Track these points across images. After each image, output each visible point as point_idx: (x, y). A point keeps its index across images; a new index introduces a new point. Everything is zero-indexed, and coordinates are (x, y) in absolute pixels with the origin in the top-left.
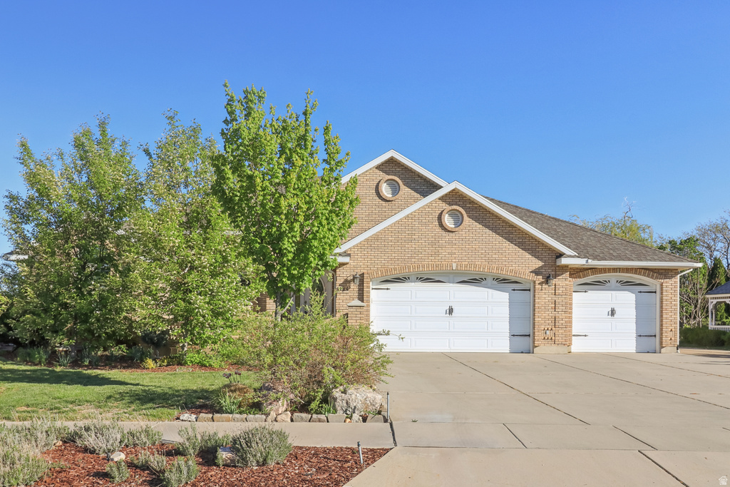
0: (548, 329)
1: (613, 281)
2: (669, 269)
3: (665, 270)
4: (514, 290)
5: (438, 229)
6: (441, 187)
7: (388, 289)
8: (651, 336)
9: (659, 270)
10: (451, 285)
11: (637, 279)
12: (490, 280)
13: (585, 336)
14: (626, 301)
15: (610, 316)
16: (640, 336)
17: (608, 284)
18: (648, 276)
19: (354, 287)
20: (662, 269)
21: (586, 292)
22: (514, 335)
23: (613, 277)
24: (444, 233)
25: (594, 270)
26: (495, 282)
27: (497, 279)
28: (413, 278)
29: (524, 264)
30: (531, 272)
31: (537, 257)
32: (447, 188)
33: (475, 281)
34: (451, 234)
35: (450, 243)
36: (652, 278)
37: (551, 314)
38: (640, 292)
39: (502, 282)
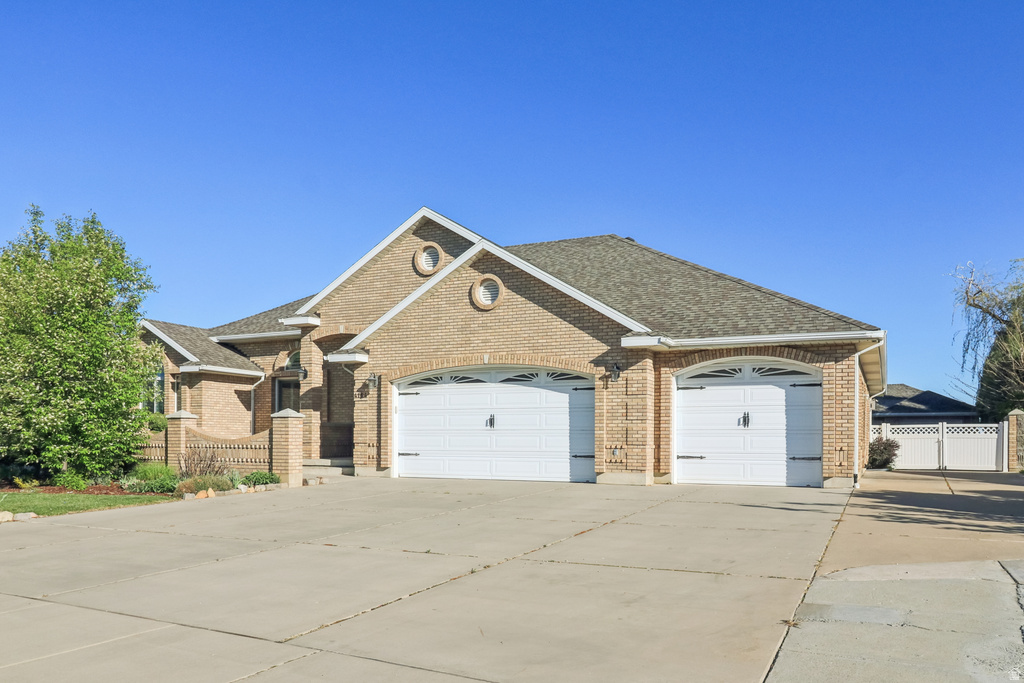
0: (616, 448)
1: (747, 369)
2: (836, 345)
3: (830, 346)
4: (576, 389)
5: (470, 309)
6: (471, 244)
7: (417, 394)
8: (813, 459)
9: (819, 346)
10: (493, 385)
11: (785, 364)
12: (543, 376)
13: (701, 458)
14: (769, 401)
15: (742, 427)
16: (794, 458)
17: (738, 375)
18: (796, 358)
19: (373, 392)
20: (824, 346)
21: (701, 388)
22: (576, 456)
23: (747, 362)
24: (477, 314)
25: (705, 354)
26: (550, 379)
27: (553, 374)
28: (446, 377)
29: (581, 350)
30: (591, 362)
31: (601, 339)
32: (480, 245)
33: (524, 378)
34: (485, 314)
35: (484, 326)
36: (803, 360)
37: (619, 424)
38: (794, 385)
39: (560, 377)
